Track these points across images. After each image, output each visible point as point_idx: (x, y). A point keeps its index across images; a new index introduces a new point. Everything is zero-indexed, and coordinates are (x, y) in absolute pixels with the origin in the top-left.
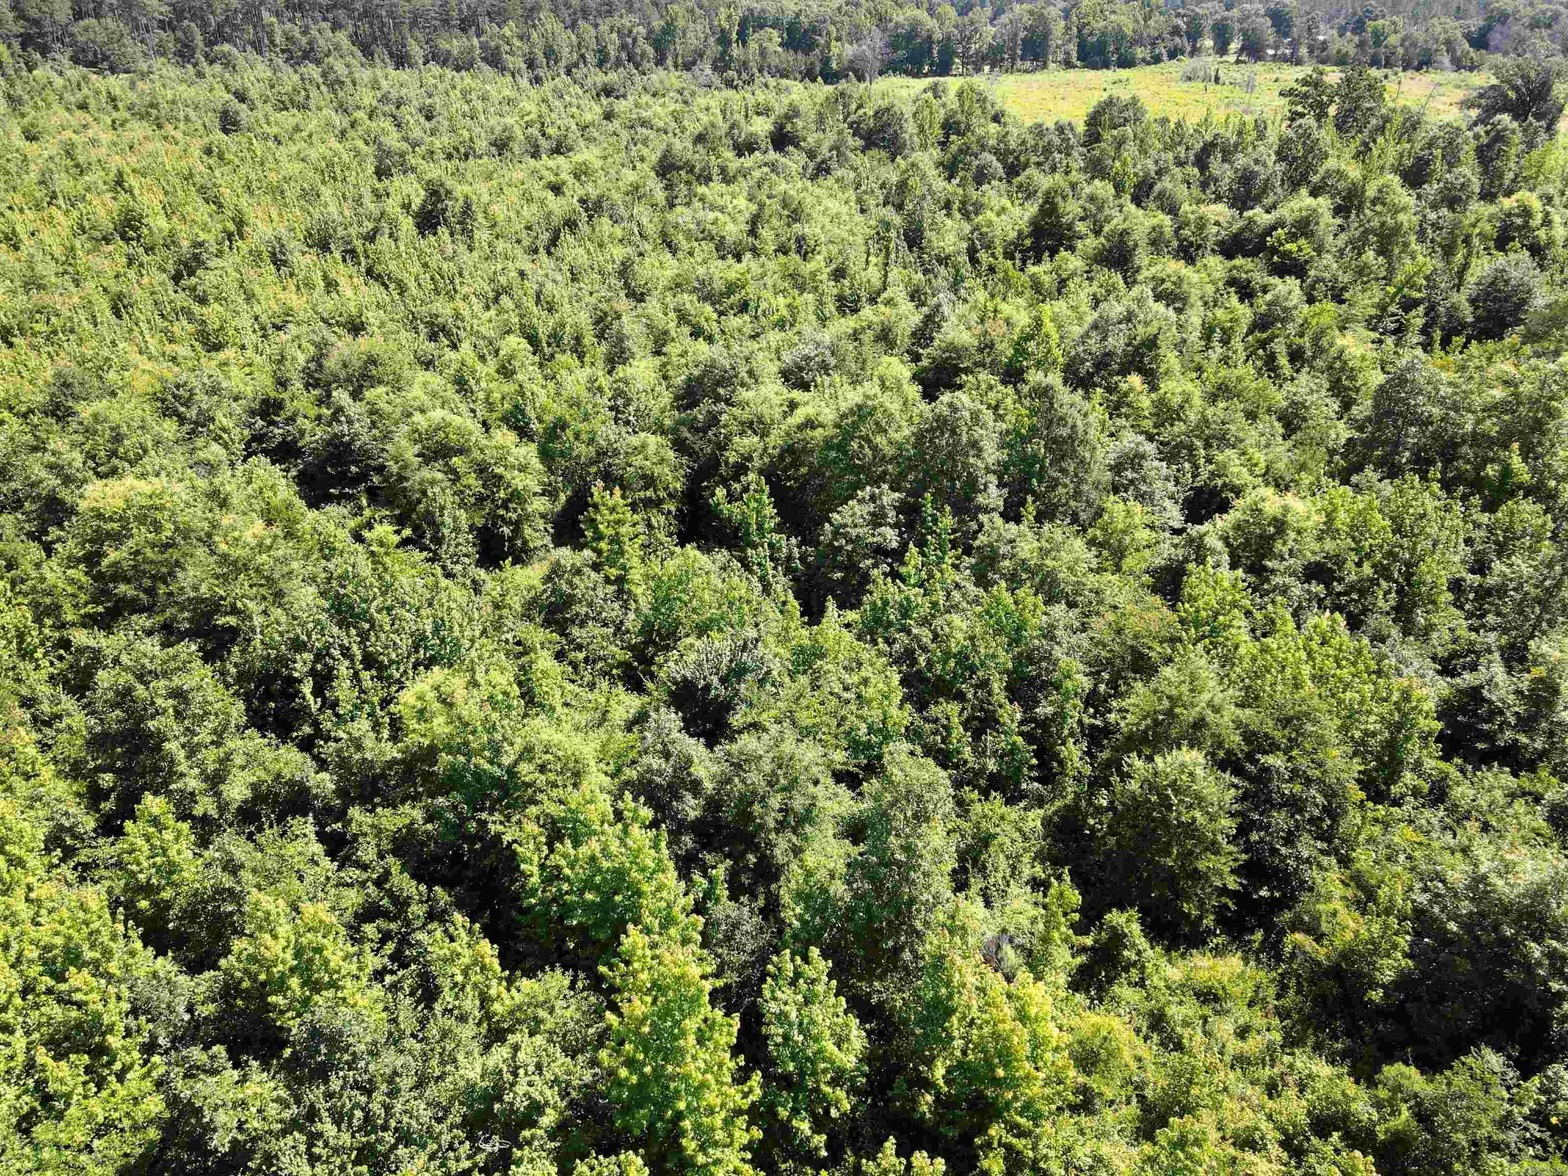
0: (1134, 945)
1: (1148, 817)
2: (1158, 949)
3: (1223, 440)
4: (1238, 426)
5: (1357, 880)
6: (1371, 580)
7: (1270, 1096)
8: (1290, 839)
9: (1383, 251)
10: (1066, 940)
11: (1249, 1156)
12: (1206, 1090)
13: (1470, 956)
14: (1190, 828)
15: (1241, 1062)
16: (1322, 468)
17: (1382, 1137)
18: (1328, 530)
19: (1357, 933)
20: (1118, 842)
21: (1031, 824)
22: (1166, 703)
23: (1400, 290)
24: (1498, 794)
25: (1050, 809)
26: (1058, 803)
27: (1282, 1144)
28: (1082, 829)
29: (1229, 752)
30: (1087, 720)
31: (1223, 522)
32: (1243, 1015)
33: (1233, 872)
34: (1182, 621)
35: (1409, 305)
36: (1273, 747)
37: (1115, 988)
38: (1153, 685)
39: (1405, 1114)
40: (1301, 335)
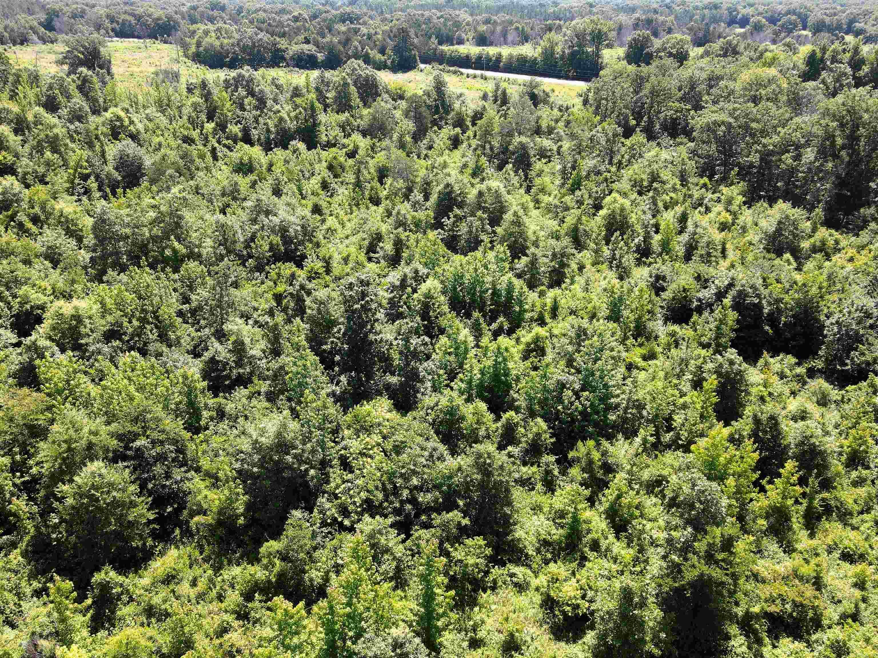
0: (116, 584)
1: (88, 512)
2: (131, 575)
3: (18, 282)
4: (22, 270)
5: (208, 475)
6: (139, 327)
7: (221, 602)
8: (168, 476)
9: (55, 150)
10: (76, 611)
11: (227, 637)
12: (192, 624)
13: (268, 478)
14: (115, 504)
15: (201, 597)
16: (84, 278)
17: (274, 580)
18: (105, 311)
19: (219, 499)
20: (77, 537)
21: (15, 562)
22: (64, 446)
23: (76, 170)
24: (244, 400)
25: (23, 545)
26: (27, 538)
27: (237, 619)
28: (50, 544)
29: (115, 451)
30: (18, 481)
31: (43, 329)
32: (189, 574)
33: (148, 510)
34: (49, 395)
35: (85, 178)
36: (136, 436)
37: (118, 613)
38: (50, 440)
39: (277, 562)
40: (33, 208)
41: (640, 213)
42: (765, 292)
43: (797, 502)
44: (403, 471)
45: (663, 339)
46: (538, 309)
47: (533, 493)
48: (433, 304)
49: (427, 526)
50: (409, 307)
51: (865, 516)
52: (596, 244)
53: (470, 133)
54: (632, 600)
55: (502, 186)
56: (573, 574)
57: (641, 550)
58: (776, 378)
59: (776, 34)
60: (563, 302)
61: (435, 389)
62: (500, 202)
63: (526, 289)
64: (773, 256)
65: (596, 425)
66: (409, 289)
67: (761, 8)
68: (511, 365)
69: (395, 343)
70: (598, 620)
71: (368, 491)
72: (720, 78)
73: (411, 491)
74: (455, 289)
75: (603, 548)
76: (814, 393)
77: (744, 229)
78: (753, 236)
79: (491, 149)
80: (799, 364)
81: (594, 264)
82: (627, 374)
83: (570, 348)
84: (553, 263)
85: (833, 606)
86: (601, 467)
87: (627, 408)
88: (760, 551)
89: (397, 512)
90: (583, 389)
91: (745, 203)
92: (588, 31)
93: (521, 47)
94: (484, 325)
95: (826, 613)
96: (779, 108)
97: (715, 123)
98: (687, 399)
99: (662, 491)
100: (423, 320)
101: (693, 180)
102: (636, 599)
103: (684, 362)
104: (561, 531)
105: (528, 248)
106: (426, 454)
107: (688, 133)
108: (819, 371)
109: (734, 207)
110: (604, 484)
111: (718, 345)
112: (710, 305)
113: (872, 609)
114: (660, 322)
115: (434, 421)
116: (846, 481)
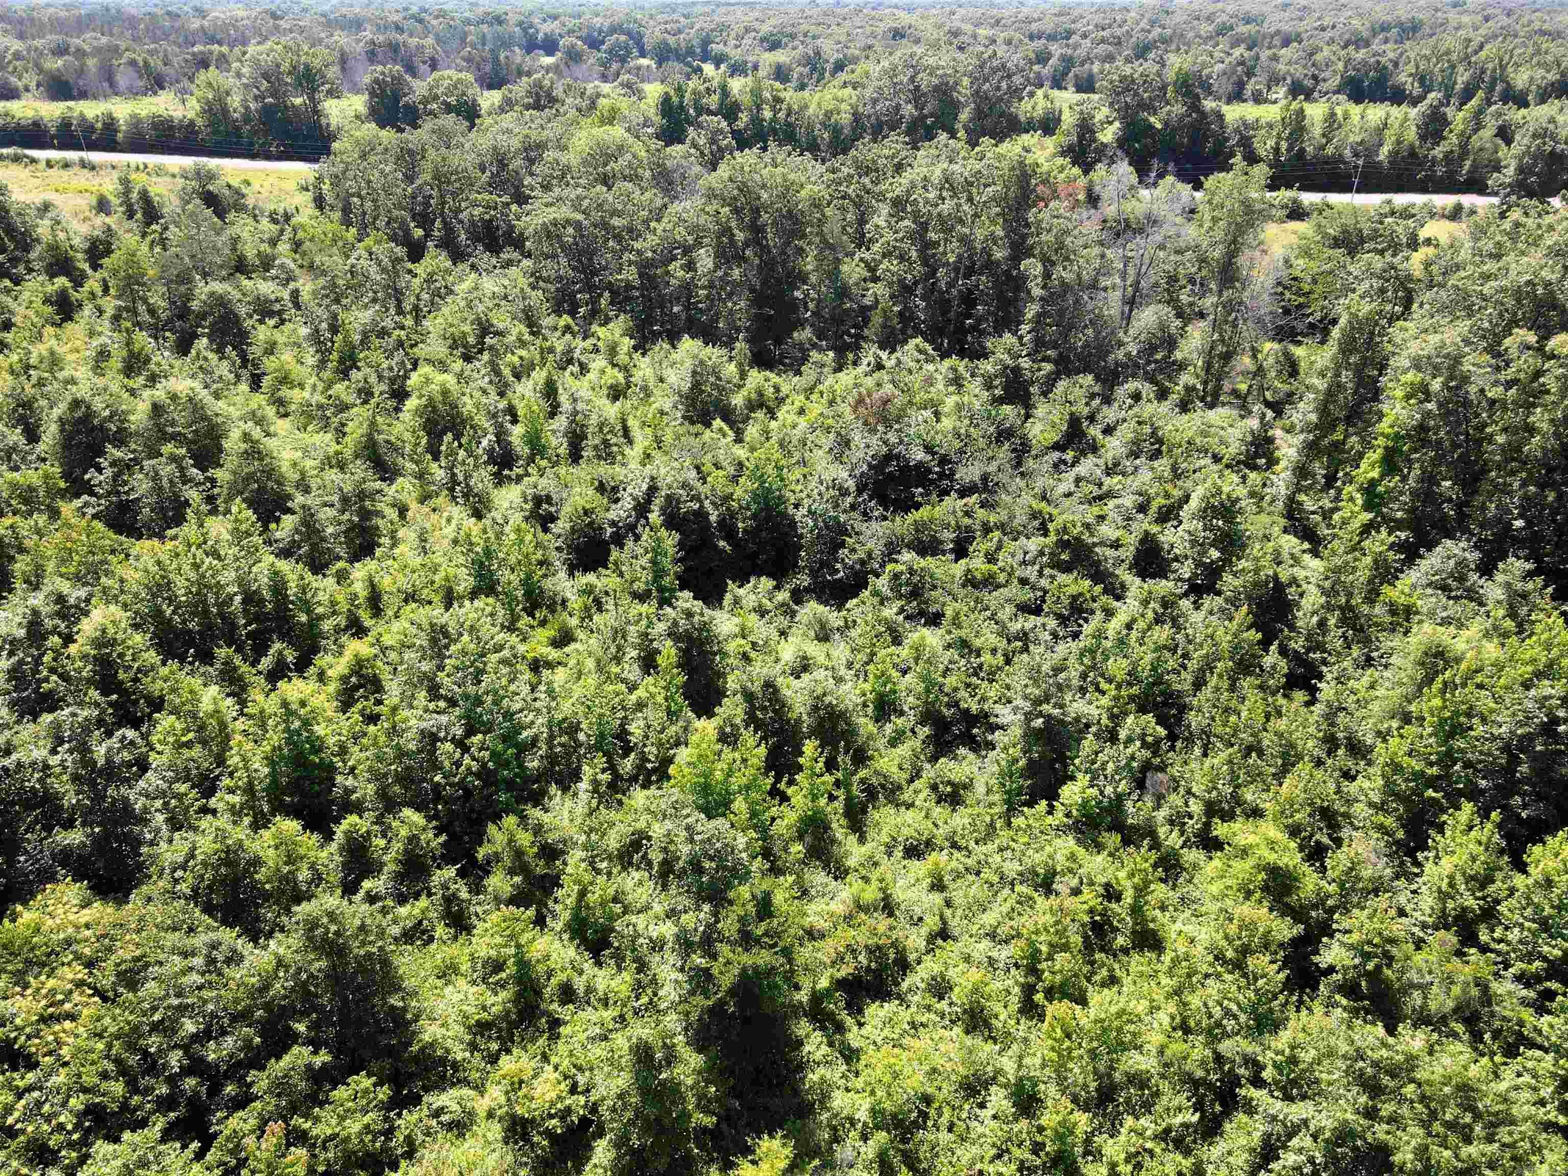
41: (477, 394)
42: (704, 490)
43: (832, 798)
44: (157, 1017)
45: (576, 602)
46: (344, 607)
47: (433, 946)
48: (121, 656)
49: (241, 1102)
50: (65, 677)
51: (918, 784)
52: (417, 463)
53: (93, 284)
54: (652, 1058)
55: (197, 385)
56: (545, 1058)
57: (642, 966)
58: (754, 617)
59: (605, 64)
60: (386, 583)
61: (175, 824)
62: (205, 418)
63: (309, 577)
64: (699, 427)
65: (510, 785)
66: (55, 640)
67: (571, 23)
68: (320, 730)
69: (54, 761)
70: (607, 1115)
71: (85, 1090)
72: (541, 146)
73: (186, 1048)
74: (159, 612)
75: (581, 992)
76: (809, 625)
77: (647, 392)
78: (663, 401)
79: (152, 311)
80: (778, 587)
81: (424, 499)
82: (534, 680)
83: (425, 666)
84: (346, 516)
85: (914, 929)
86: (537, 856)
87: (551, 737)
88: (805, 892)
89: (165, 1104)
90: (470, 731)
91: (636, 348)
92: (285, 67)
93: (154, 99)
94: (244, 668)
95: (909, 943)
96: (643, 190)
97: (555, 223)
98: (640, 693)
99: (644, 856)
100: (105, 693)
101: (548, 321)
102: (659, 1055)
103: (619, 633)
104: (503, 995)
105: (290, 497)
106: (198, 961)
107: (518, 243)
108: (807, 590)
109: (622, 358)
110: (551, 882)
111: (661, 590)
112: (632, 528)
113: (959, 912)
114: (562, 574)
115: (195, 890)
116: (881, 743)
